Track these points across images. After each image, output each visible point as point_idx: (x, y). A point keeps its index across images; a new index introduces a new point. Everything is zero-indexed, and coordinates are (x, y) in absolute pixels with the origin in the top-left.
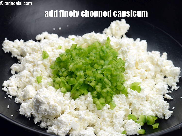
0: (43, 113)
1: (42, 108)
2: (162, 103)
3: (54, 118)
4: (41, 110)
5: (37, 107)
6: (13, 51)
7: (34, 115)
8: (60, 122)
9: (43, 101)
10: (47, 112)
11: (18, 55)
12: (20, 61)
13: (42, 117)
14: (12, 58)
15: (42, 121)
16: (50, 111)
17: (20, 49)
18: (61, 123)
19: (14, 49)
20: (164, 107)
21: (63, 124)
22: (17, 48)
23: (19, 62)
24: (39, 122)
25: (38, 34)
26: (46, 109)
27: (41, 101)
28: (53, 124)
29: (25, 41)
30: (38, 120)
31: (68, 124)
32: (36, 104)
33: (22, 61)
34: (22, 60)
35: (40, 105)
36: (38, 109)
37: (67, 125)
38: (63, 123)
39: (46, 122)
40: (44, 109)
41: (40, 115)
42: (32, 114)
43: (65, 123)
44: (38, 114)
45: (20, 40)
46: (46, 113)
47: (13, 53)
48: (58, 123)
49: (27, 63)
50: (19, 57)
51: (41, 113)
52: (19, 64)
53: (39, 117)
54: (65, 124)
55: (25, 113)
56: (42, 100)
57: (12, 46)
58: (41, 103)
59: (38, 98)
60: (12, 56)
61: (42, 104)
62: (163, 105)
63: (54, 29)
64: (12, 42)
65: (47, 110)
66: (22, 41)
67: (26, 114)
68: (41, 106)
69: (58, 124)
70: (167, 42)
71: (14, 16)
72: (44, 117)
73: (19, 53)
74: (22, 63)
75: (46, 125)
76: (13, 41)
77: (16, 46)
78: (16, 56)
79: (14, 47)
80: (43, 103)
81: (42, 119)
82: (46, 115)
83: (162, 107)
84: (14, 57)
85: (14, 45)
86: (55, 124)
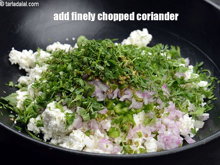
0: (53, 129)
1: (52, 124)
2: (187, 120)
3: (66, 135)
4: (51, 126)
5: (47, 122)
6: (21, 62)
7: (44, 132)
8: (72, 138)
9: (53, 116)
10: (58, 128)
11: (26, 67)
12: (29, 73)
13: (52, 134)
14: (19, 70)
15: (53, 138)
16: (61, 126)
17: (29, 60)
18: (74, 139)
19: (21, 60)
20: (189, 123)
21: (76, 141)
22: (25, 60)
23: (27, 74)
24: (49, 139)
25: (49, 45)
26: (56, 125)
27: (51, 116)
28: (65, 141)
29: (34, 52)
30: (48, 137)
31: (82, 141)
32: (46, 119)
33: (30, 74)
34: (31, 72)
35: (50, 120)
36: (48, 125)
37: (80, 141)
38: (75, 139)
39: (57, 139)
40: (54, 125)
41: (50, 131)
42: (41, 130)
43: (78, 139)
44: (48, 130)
45: (28, 51)
46: (56, 129)
47: (20, 65)
48: (70, 139)
49: (36, 75)
50: (27, 70)
51: (51, 129)
52: (28, 77)
53: (49, 134)
54: (78, 141)
55: (33, 129)
56: (53, 114)
57: (20, 57)
58: (51, 117)
59: (48, 112)
60: (20, 68)
61: (52, 119)
62: (188, 122)
63: (67, 39)
64: (19, 52)
65: (58, 125)
66: (31, 51)
67: (35, 130)
68: (52, 121)
69: (70, 141)
70: (193, 54)
71: (23, 23)
72: (55, 134)
73: (28, 65)
74: (30, 75)
75: (57, 142)
76: (21, 51)
77: (25, 57)
78: (24, 68)
79: (22, 58)
80: (53, 117)
81: (52, 136)
82: (57, 131)
83: (186, 124)
84: (22, 69)
85: (22, 56)
86: (66, 141)
